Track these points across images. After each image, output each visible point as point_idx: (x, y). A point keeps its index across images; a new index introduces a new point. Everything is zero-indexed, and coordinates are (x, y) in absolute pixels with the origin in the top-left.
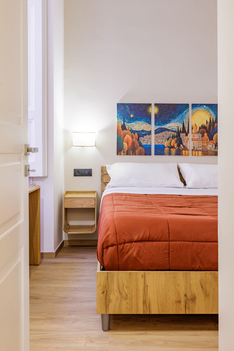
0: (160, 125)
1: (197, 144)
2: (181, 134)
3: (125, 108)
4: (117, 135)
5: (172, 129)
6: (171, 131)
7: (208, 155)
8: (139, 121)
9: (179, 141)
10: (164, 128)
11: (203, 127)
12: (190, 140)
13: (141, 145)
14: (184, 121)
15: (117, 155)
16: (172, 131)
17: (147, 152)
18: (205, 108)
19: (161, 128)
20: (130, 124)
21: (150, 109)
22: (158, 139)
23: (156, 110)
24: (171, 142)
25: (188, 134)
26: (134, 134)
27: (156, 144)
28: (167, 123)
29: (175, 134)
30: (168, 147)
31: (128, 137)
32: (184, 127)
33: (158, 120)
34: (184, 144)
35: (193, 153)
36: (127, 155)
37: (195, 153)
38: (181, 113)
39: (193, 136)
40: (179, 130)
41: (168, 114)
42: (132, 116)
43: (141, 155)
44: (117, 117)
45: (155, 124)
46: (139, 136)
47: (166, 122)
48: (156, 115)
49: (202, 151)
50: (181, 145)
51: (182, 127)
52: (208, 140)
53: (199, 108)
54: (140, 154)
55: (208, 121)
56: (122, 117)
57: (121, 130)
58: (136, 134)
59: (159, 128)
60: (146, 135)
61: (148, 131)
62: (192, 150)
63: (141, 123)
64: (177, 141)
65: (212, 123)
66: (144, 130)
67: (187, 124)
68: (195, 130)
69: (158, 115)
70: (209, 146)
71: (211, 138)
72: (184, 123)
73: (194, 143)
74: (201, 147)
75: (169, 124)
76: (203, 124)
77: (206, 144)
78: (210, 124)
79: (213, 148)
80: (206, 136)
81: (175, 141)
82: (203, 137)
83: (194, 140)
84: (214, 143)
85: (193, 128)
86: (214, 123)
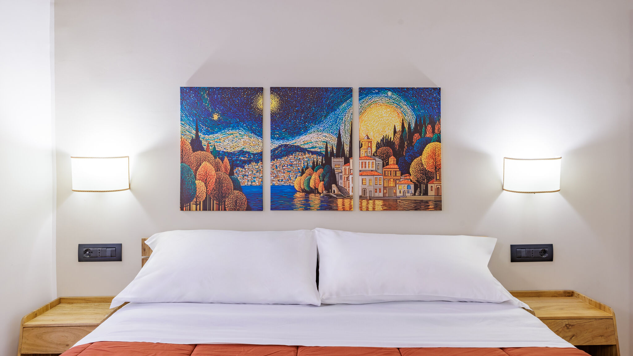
0: (283, 139)
1: (372, 184)
2: (334, 160)
3: (200, 99)
4: (182, 162)
5: (313, 147)
6: (309, 152)
7: (397, 210)
8: (233, 128)
9: (327, 176)
10: (292, 146)
11: (386, 143)
12: (357, 173)
13: (237, 186)
14: (342, 128)
15: (182, 209)
16: (313, 153)
18: (391, 98)
19: (286, 145)
20: (211, 136)
21: (260, 101)
22: (279, 171)
23: (273, 103)
24: (310, 179)
25: (351, 161)
26: (222, 160)
27: (274, 183)
28: (299, 134)
29: (320, 159)
30: (303, 191)
31: (207, 167)
32: (340, 144)
33: (278, 126)
34: (341, 183)
35: (361, 204)
36: (205, 209)
37: (368, 203)
38: (333, 109)
39: (362, 164)
40: (329, 149)
41: (302, 112)
42: (216, 117)
43: (238, 210)
44: (182, 120)
45: (272, 138)
46: (234, 165)
47: (297, 132)
48: (273, 115)
49: (384, 200)
50: (333, 185)
51: (336, 142)
52: (399, 173)
53: (376, 99)
54: (236, 208)
55: (399, 128)
56: (193, 120)
57: (191, 151)
58: (226, 159)
59: (280, 146)
60: (249, 162)
61: (255, 152)
62: (361, 197)
63: (238, 135)
64: (324, 176)
65: (406, 133)
66: (245, 150)
67: (347, 135)
68: (367, 149)
69: (279, 114)
70: (401, 188)
71: (405, 170)
72: (341, 132)
73: (364, 181)
74: (380, 190)
75: (304, 137)
76: (385, 136)
77: (392, 182)
78: (401, 136)
79: (410, 192)
80: (394, 164)
81: (319, 176)
82: (386, 165)
83: (365, 173)
84: (411, 181)
85: (362, 144)
86: (411, 133)
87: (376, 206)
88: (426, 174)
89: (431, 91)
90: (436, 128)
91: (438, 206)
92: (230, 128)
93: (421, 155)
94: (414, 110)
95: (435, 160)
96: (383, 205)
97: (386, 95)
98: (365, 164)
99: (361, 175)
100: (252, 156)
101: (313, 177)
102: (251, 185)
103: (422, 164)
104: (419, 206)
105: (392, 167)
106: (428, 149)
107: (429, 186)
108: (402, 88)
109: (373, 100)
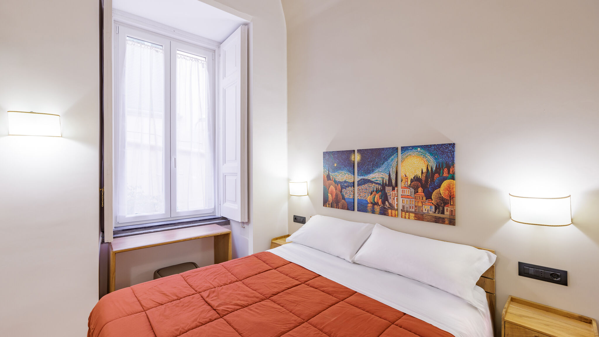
0: (363, 176)
1: (408, 203)
2: (387, 188)
3: (330, 157)
4: (324, 185)
5: (376, 181)
6: (375, 183)
7: (423, 221)
8: (342, 170)
9: (383, 196)
10: (366, 180)
11: (416, 179)
12: (399, 196)
13: (343, 198)
14: (391, 170)
15: (324, 206)
16: (376, 183)
17: (350, 207)
18: (420, 152)
19: (364, 179)
20: (333, 174)
21: (353, 157)
22: (361, 192)
23: (359, 157)
24: (375, 197)
25: (396, 189)
27: (359, 198)
28: (369, 173)
29: (380, 187)
30: (372, 203)
31: (332, 188)
32: (390, 179)
33: (360, 169)
34: (390, 201)
35: (402, 214)
36: (331, 207)
37: (405, 214)
38: (386, 160)
39: (402, 191)
40: (384, 182)
41: (371, 162)
42: (335, 165)
43: (344, 209)
44: (323, 166)
45: (358, 175)
46: (342, 188)
47: (369, 172)
48: (358, 164)
49: (415, 214)
50: (386, 202)
51: (388, 178)
52: (424, 199)
54: (343, 208)
55: (425, 170)
56: (327, 166)
57: (327, 180)
58: (339, 185)
59: (361, 179)
60: (348, 186)
61: (350, 182)
62: (401, 210)
63: (344, 173)
64: (382, 196)
65: (430, 174)
66: (346, 181)
67: (394, 174)
68: (405, 182)
69: (361, 163)
70: (426, 208)
71: (428, 196)
72: (391, 173)
73: (403, 201)
74: (413, 207)
75: (372, 175)
76: (416, 175)
77: (420, 203)
78: (426, 175)
79: (432, 211)
80: (421, 192)
81: (379, 196)
82: (417, 193)
83: (404, 197)
84: (433, 204)
85: (402, 180)
86: (433, 174)
87: (410, 217)
88: (443, 200)
89: (447, 146)
90: (451, 170)
91: (452, 222)
92: (341, 170)
93: (440, 187)
94: (435, 159)
95: (450, 191)
96: (415, 217)
97: (417, 150)
98: (404, 191)
99: (402, 197)
100: (349, 184)
101: (376, 197)
102: (349, 198)
103: (440, 193)
104: (438, 220)
105: (420, 194)
106: (445, 184)
107: (445, 208)
108: (427, 145)
109: (409, 154)
